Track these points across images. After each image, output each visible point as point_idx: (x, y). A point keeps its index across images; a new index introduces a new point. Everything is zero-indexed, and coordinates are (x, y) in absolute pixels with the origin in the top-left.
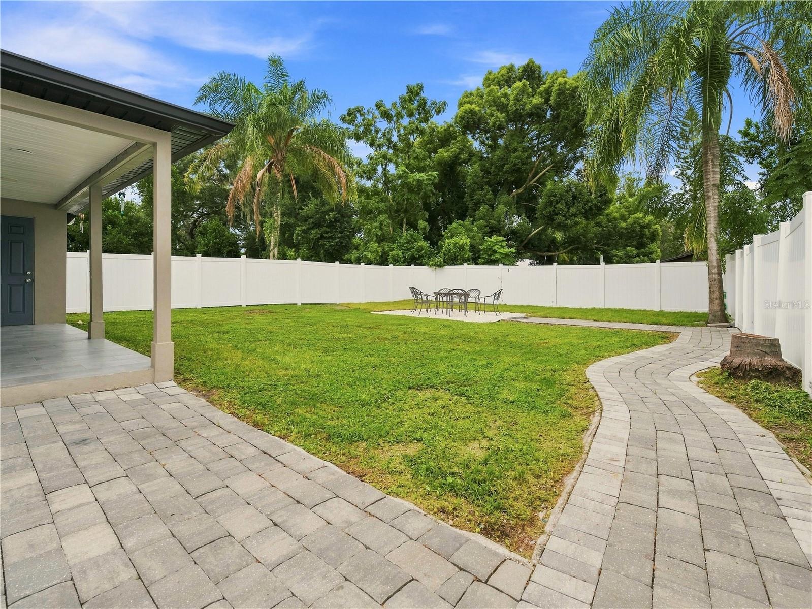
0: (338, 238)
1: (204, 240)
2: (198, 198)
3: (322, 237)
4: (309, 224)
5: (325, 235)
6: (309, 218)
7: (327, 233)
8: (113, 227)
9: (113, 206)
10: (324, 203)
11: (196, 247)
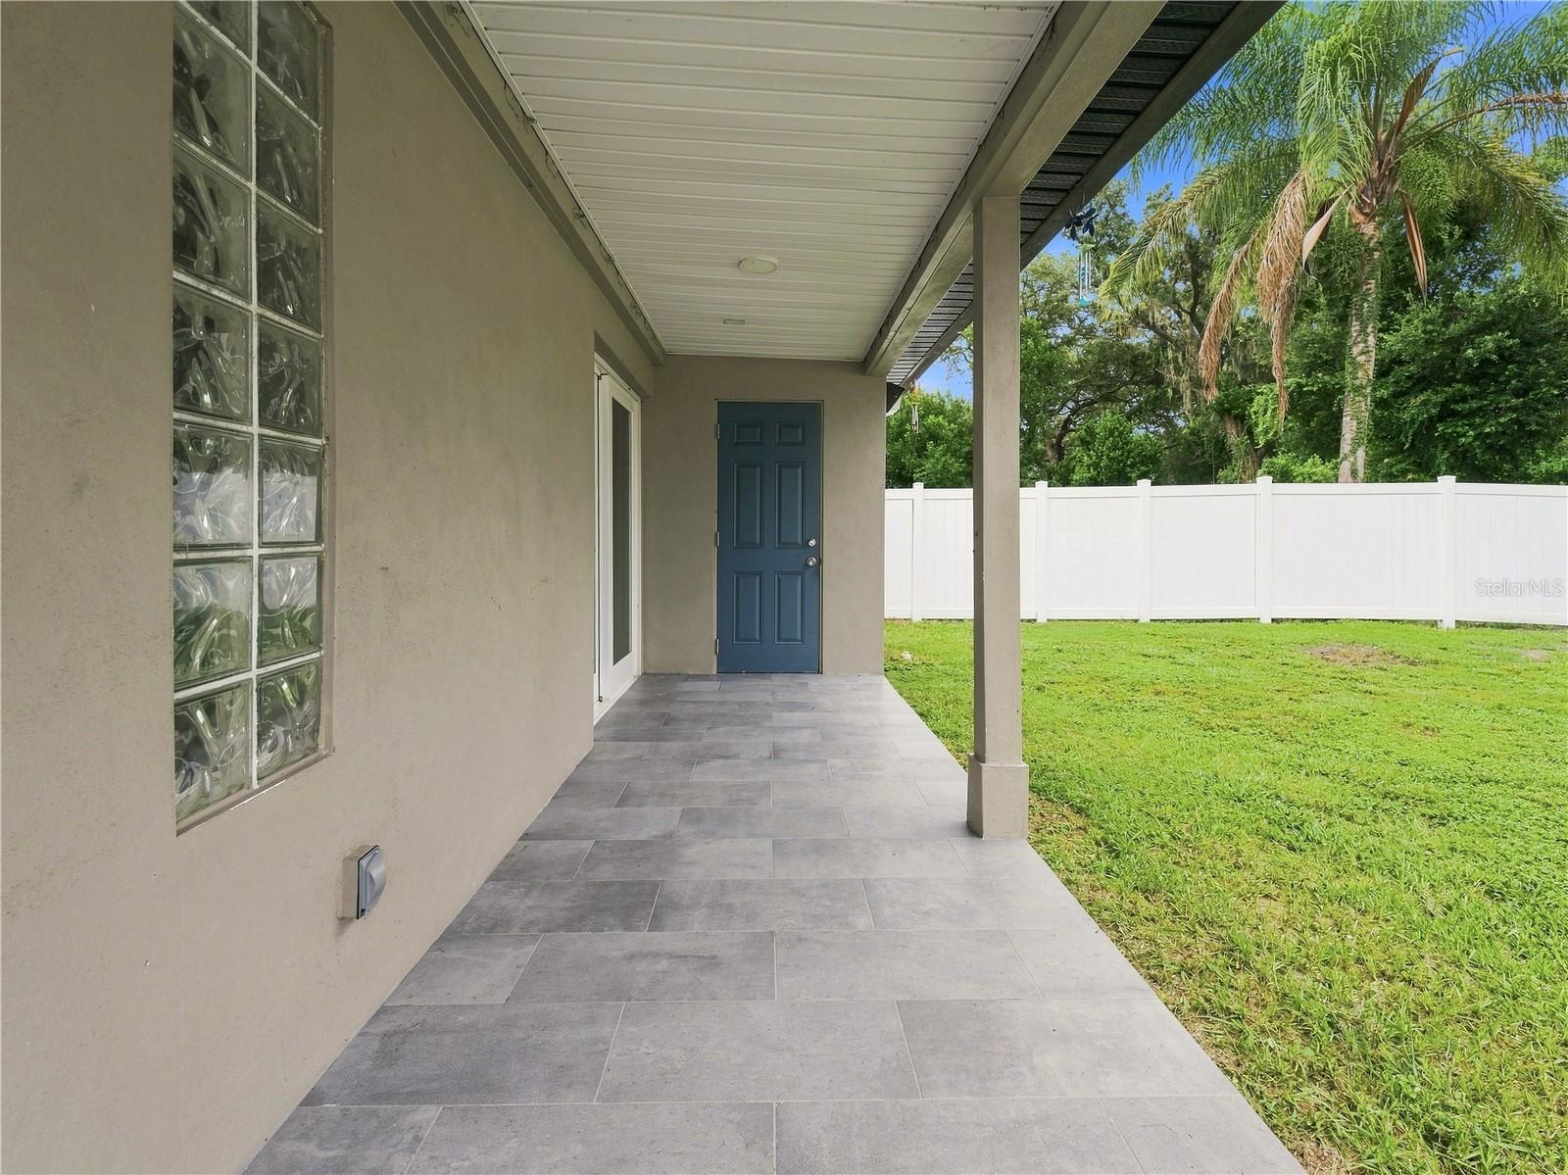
0: (1514, 409)
1: (1089, 455)
2: (1073, 373)
3: (1446, 413)
4: (1397, 383)
5: (1459, 407)
6: (1401, 363)
7: (1464, 399)
8: (937, 445)
9: (935, 409)
10: (1451, 312)
11: (1073, 471)
